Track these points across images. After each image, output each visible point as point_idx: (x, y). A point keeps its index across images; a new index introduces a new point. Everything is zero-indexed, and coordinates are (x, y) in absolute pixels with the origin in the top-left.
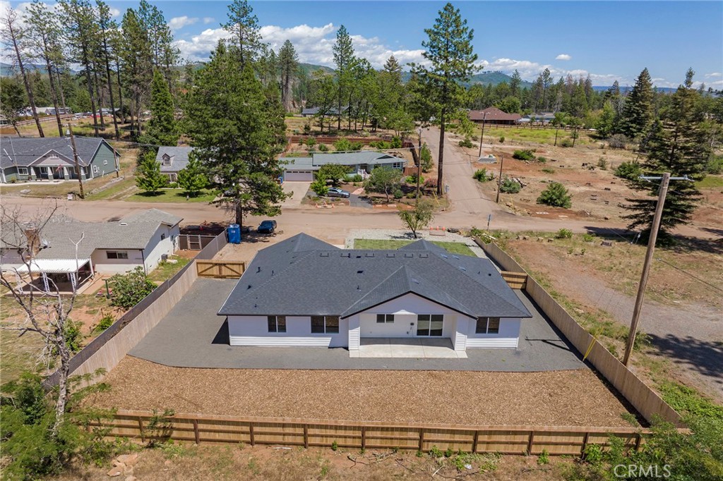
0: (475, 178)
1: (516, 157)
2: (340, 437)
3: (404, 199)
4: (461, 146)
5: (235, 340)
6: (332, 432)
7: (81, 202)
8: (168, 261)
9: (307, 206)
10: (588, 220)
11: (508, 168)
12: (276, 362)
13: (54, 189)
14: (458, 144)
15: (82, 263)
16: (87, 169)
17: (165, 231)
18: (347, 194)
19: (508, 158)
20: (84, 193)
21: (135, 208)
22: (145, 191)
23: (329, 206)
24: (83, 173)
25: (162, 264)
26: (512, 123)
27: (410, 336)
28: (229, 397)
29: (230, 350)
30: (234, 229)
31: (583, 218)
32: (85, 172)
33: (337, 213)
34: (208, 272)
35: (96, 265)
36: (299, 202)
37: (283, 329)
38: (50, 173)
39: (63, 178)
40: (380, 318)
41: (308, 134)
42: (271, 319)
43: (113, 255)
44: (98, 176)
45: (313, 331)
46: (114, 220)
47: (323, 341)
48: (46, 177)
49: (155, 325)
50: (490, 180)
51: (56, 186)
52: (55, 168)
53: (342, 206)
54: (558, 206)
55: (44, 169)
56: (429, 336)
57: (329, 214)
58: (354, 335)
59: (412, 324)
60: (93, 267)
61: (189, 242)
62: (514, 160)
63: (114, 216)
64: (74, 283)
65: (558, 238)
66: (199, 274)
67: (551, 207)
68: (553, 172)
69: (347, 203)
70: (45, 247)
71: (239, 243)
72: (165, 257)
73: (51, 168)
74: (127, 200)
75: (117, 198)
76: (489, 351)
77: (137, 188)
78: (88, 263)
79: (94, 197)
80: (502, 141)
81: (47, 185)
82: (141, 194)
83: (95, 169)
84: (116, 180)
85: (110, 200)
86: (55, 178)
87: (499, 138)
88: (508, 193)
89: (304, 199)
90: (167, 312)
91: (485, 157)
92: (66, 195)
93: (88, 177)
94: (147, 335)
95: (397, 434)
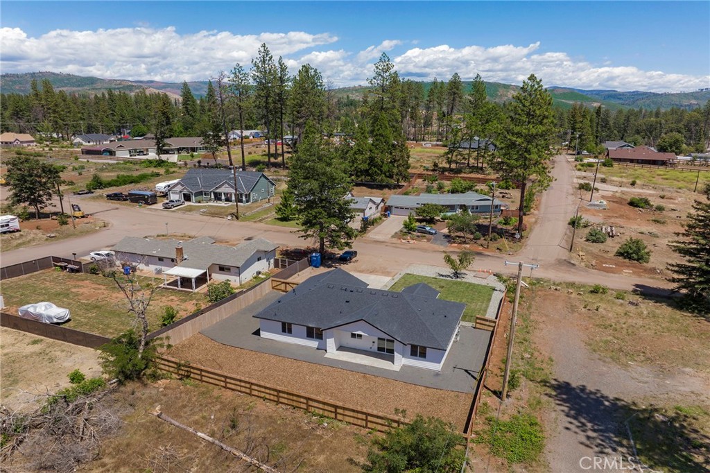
0: (569, 224)
1: (632, 204)
2: (267, 393)
3: (482, 241)
4: (580, 189)
5: (264, 334)
6: (263, 390)
7: (236, 223)
8: (260, 276)
9: (395, 240)
10: (651, 278)
11: (615, 215)
12: (278, 351)
13: (223, 210)
14: (578, 186)
15: (202, 272)
16: (248, 196)
17: (262, 255)
18: (434, 232)
19: (623, 205)
20: (239, 214)
21: (268, 231)
22: (280, 217)
23: (412, 242)
24: (244, 199)
25: (255, 278)
26: (663, 163)
27: (372, 350)
28: (239, 365)
29: (259, 339)
30: (315, 257)
31: (646, 275)
32: (246, 197)
33: (414, 249)
34: (278, 287)
35: (213, 274)
36: (390, 236)
37: (290, 331)
38: (223, 197)
39: (231, 201)
40: (353, 335)
41: (436, 170)
42: (284, 324)
43: (222, 269)
44: (256, 201)
45: (308, 336)
46: (249, 239)
47: (314, 344)
48: (220, 199)
49: (224, 317)
50: (585, 227)
51: (224, 207)
52: (228, 194)
53: (424, 243)
54: (635, 260)
55: (220, 194)
56: (385, 353)
57: (407, 249)
58: (331, 343)
59: (374, 342)
60: (210, 276)
61: (280, 263)
62: (628, 207)
63: (250, 236)
64: (194, 285)
65: (592, 292)
66: (273, 288)
67: (627, 260)
68: (664, 223)
69: (429, 240)
70: (185, 259)
71: (318, 267)
72: (259, 273)
73: (224, 194)
74: (266, 224)
75: (261, 221)
76: (418, 370)
77: (276, 215)
78: (206, 272)
79: (246, 219)
80: (633, 184)
81: (220, 206)
82: (278, 219)
83: (254, 195)
84: (267, 205)
85: (255, 222)
86: (226, 201)
87: (631, 181)
88: (593, 242)
89: (396, 233)
90: (236, 310)
91: (596, 203)
92: (227, 216)
93: (247, 201)
94: (217, 323)
95: (295, 398)
